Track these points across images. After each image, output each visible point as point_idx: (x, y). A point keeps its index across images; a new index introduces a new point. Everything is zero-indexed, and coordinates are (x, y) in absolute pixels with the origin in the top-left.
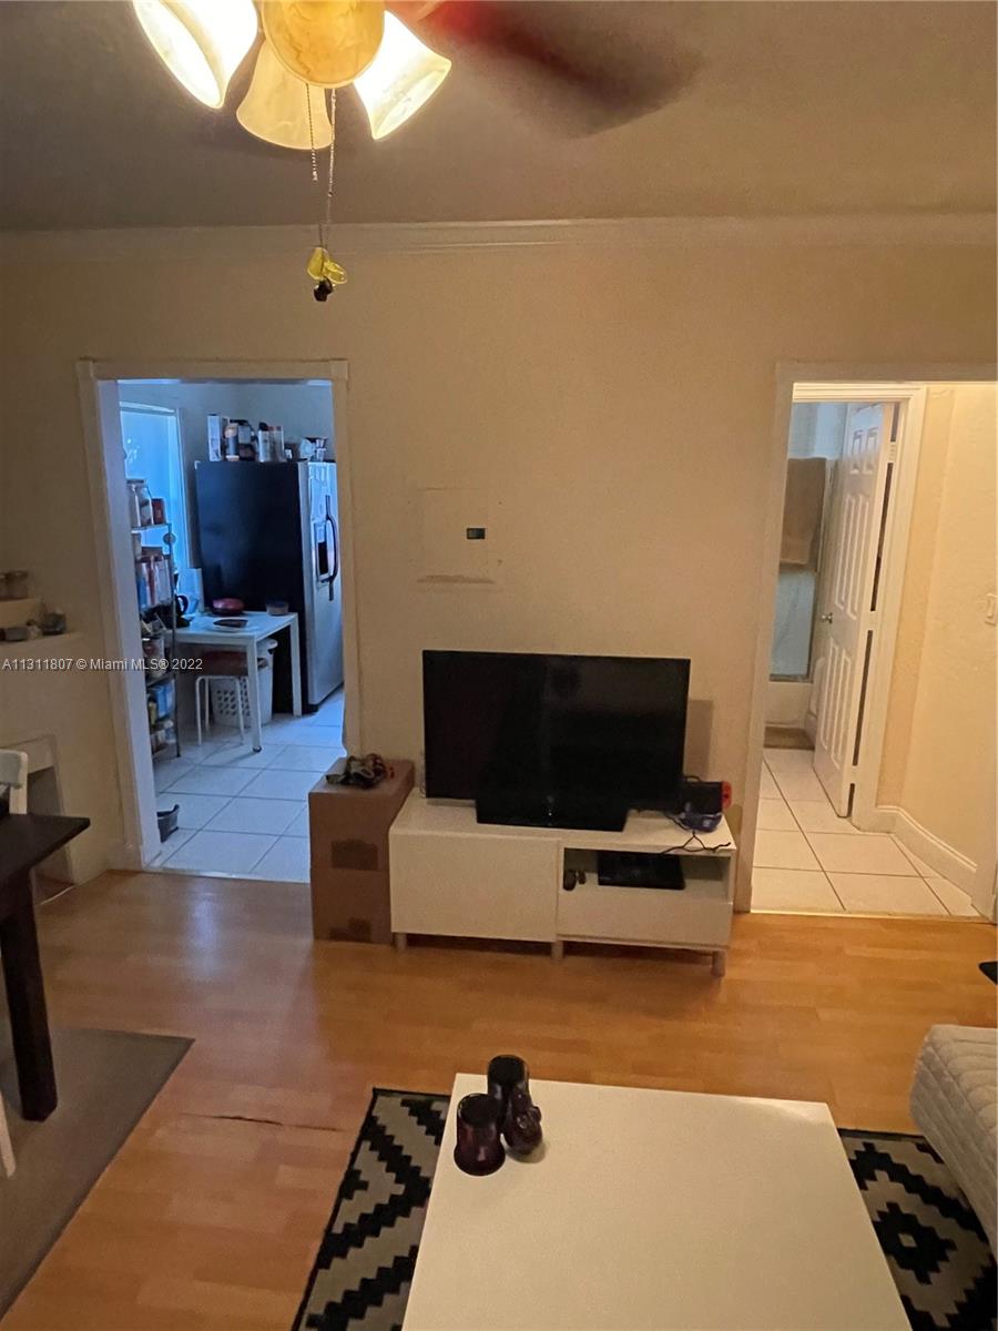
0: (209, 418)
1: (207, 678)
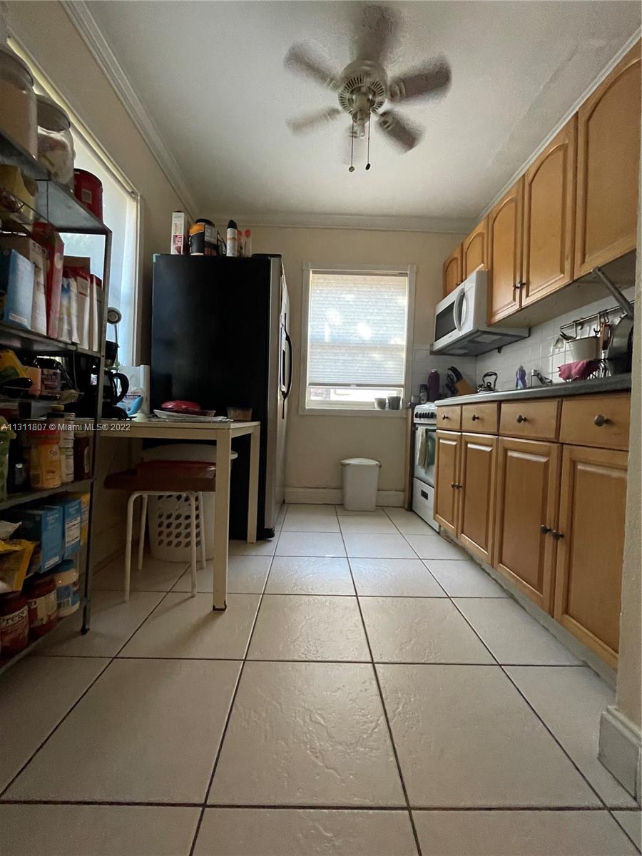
0: (174, 214)
1: (145, 495)
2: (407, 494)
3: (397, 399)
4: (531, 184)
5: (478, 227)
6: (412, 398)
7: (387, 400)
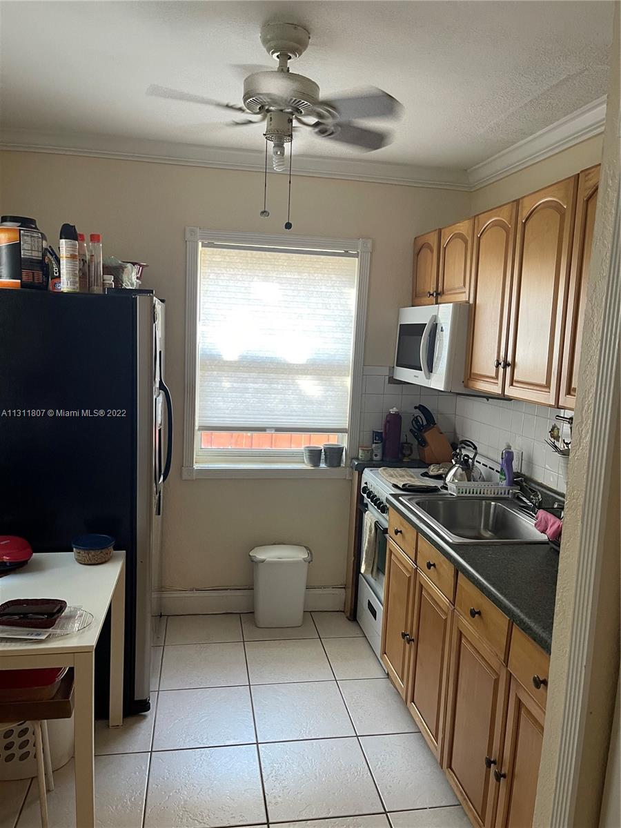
2: (350, 591)
3: (341, 449)
4: (524, 225)
5: (461, 224)
6: (360, 454)
7: (323, 451)
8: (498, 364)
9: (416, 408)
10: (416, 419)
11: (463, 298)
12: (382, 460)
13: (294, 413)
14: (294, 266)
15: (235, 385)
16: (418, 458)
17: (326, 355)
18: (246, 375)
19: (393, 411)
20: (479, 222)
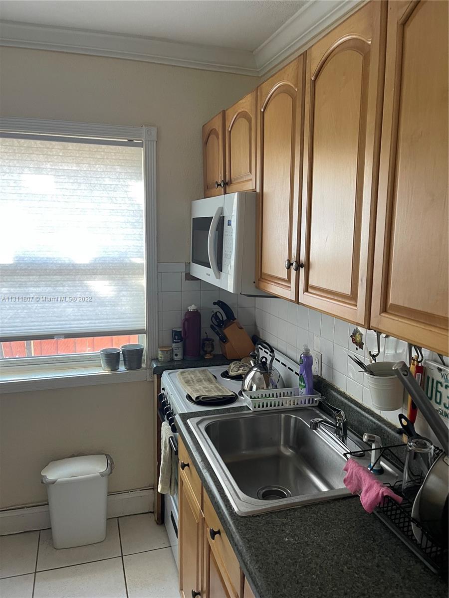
3: (139, 352)
4: (314, 82)
5: (244, 101)
6: (160, 355)
7: (121, 352)
8: (290, 265)
9: (215, 303)
10: (215, 316)
11: (250, 186)
12: (183, 359)
13: (85, 318)
14: (70, 156)
15: (12, 290)
16: (221, 353)
17: (117, 253)
18: (24, 279)
19: (191, 308)
20: (261, 93)
